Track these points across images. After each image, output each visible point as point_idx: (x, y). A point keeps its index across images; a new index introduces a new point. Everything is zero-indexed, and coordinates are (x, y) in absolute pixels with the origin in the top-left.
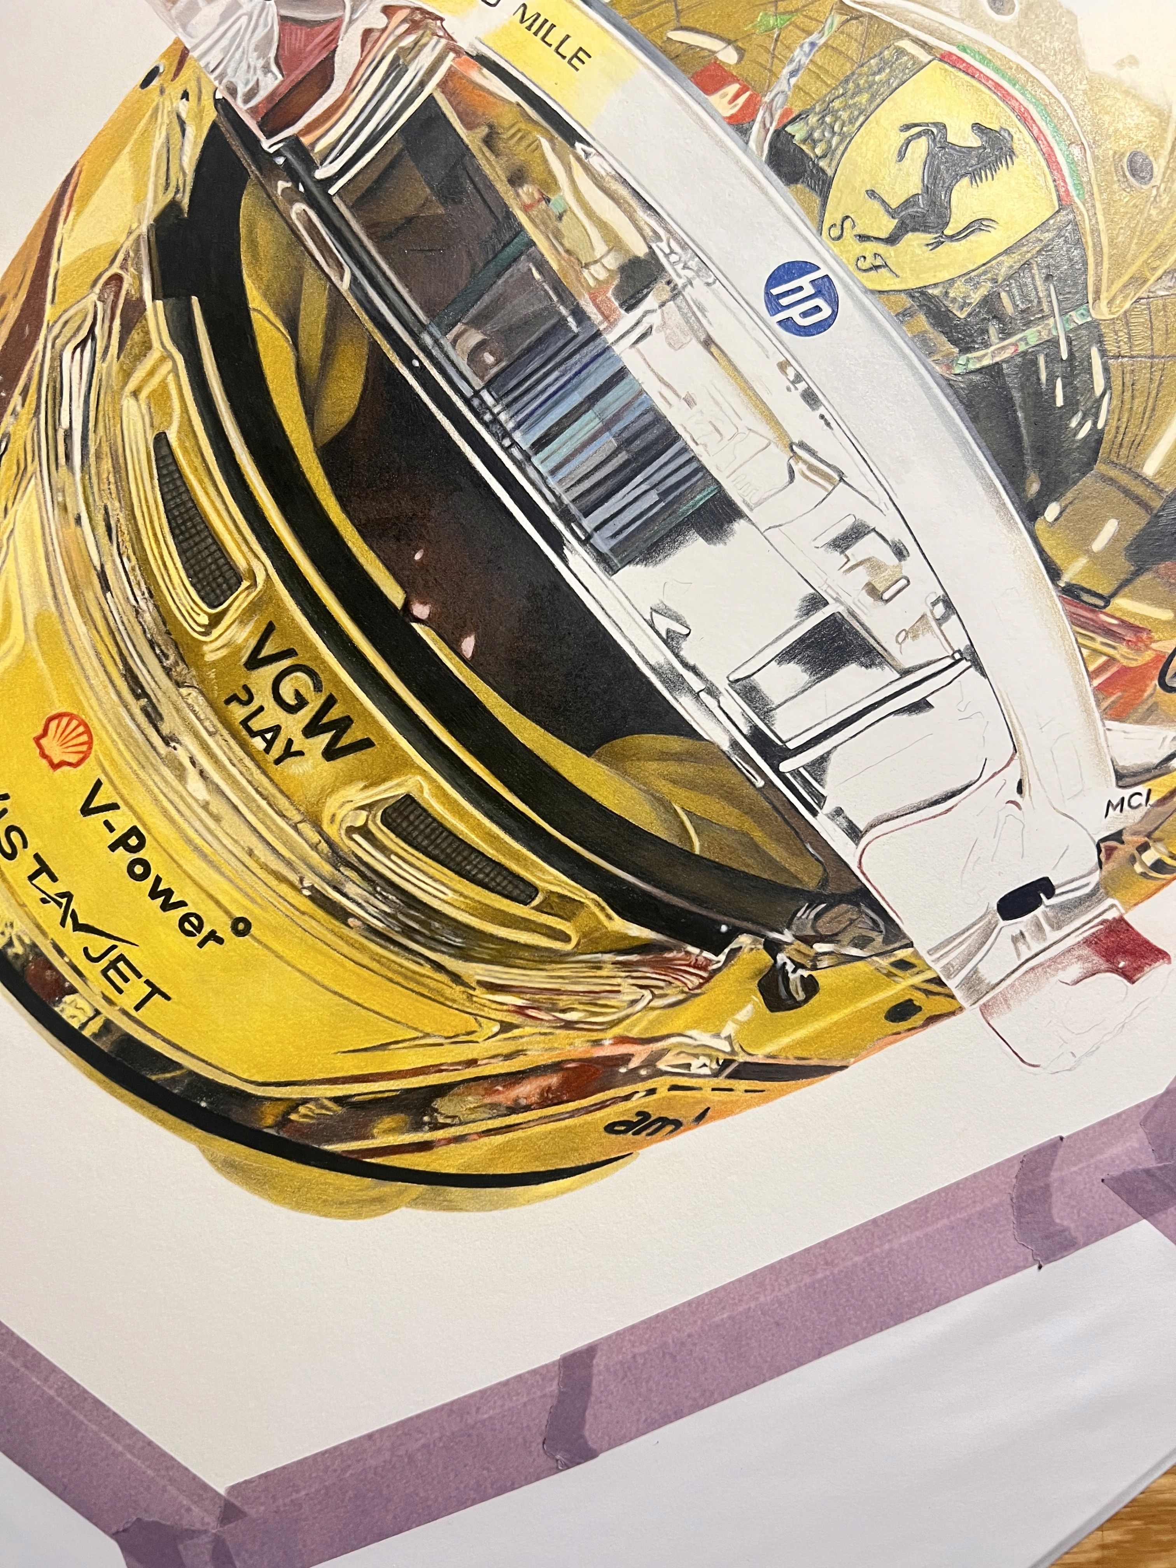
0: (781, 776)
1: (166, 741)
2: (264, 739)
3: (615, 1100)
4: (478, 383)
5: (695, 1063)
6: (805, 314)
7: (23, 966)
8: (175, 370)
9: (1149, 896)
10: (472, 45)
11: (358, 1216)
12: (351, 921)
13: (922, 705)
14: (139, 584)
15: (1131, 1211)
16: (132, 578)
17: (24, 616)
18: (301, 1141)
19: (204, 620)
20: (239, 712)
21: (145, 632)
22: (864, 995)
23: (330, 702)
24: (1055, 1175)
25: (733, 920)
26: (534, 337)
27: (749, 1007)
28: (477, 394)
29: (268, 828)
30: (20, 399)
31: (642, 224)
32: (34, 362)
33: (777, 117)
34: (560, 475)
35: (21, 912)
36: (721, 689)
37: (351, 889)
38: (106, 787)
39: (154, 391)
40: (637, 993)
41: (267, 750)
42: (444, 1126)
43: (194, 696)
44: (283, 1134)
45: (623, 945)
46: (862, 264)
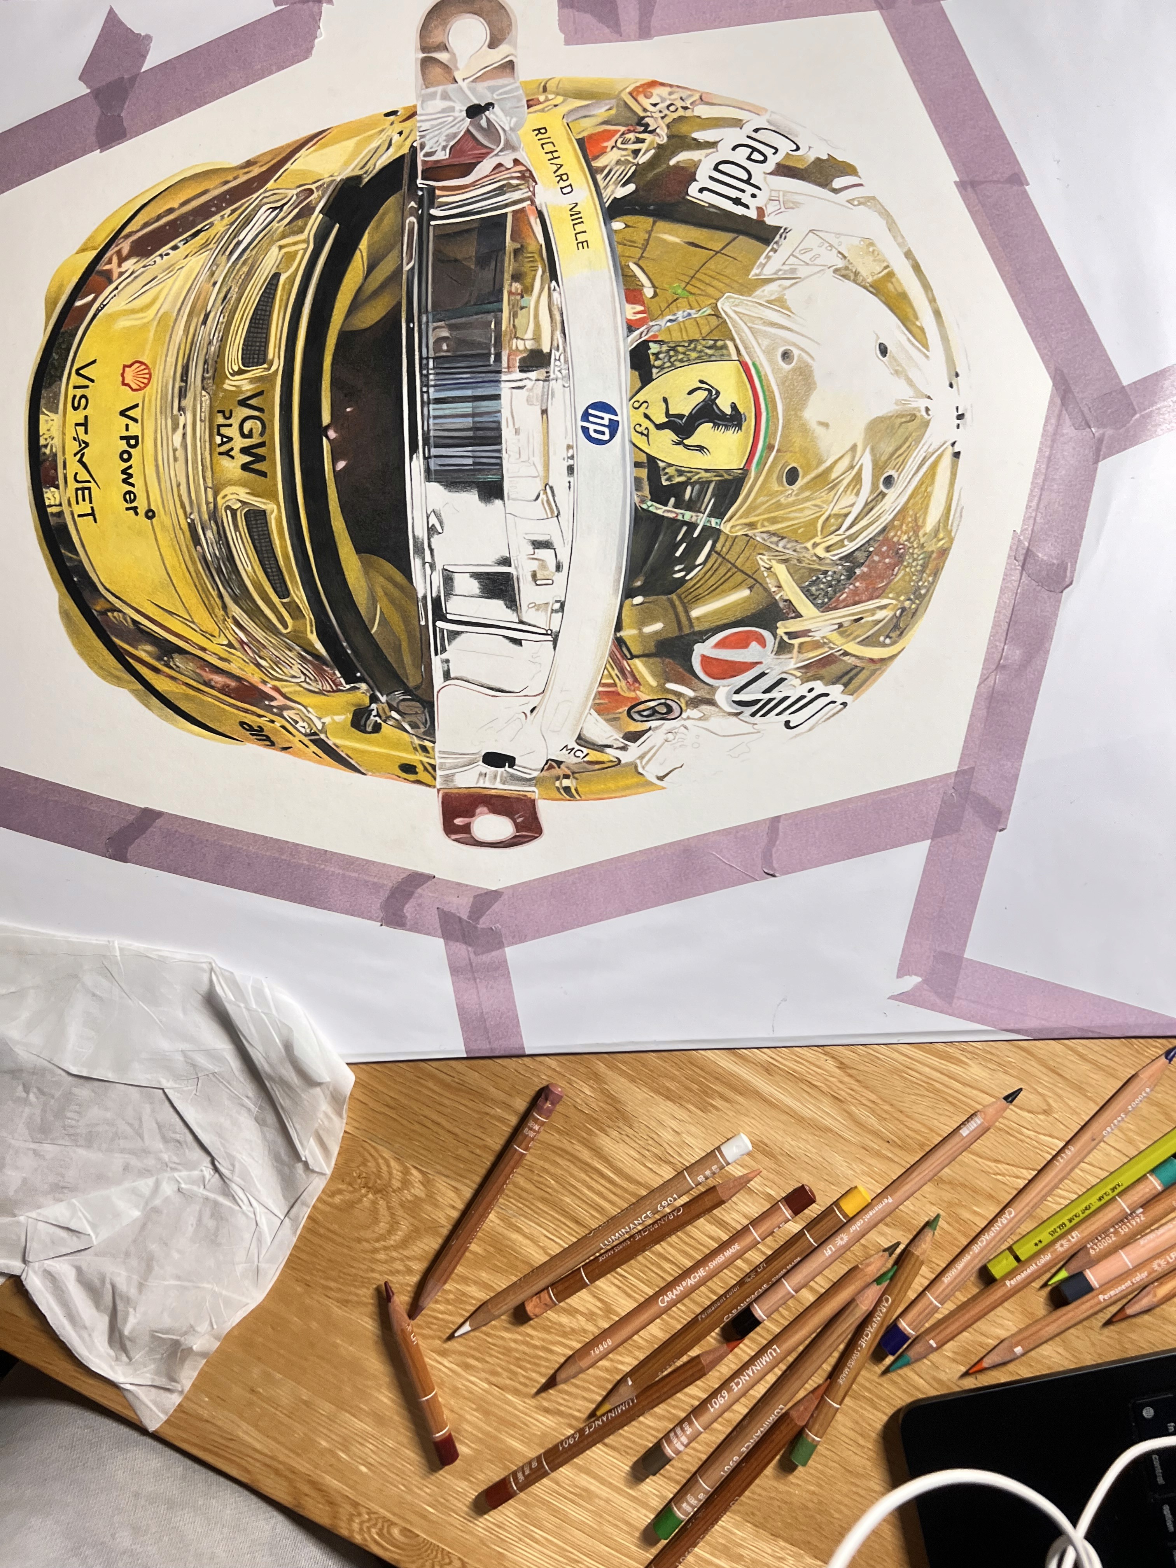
0: (434, 626)
1: (181, 409)
2: (222, 439)
3: (254, 713)
4: (432, 354)
5: (301, 723)
6: (596, 431)
7: (45, 461)
8: (306, 250)
9: (553, 800)
10: (541, 205)
11: (104, 678)
12: (199, 547)
13: (518, 642)
14: (220, 331)
15: (439, 931)
16: (219, 326)
17: (160, 308)
18: (104, 627)
19: (236, 368)
20: (220, 420)
21: (207, 354)
22: (398, 749)
23: (262, 445)
24: (419, 890)
25: (365, 674)
26: (471, 352)
27: (343, 717)
28: (428, 358)
29: (194, 480)
30: (230, 212)
31: (555, 338)
32: (248, 201)
33: (650, 334)
34: (437, 421)
35: (61, 436)
36: (437, 568)
37: (209, 534)
38: (139, 409)
39: (290, 252)
40: (298, 674)
41: (220, 445)
42: (171, 668)
43: (206, 398)
44: (99, 618)
45: (309, 649)
46: (637, 428)
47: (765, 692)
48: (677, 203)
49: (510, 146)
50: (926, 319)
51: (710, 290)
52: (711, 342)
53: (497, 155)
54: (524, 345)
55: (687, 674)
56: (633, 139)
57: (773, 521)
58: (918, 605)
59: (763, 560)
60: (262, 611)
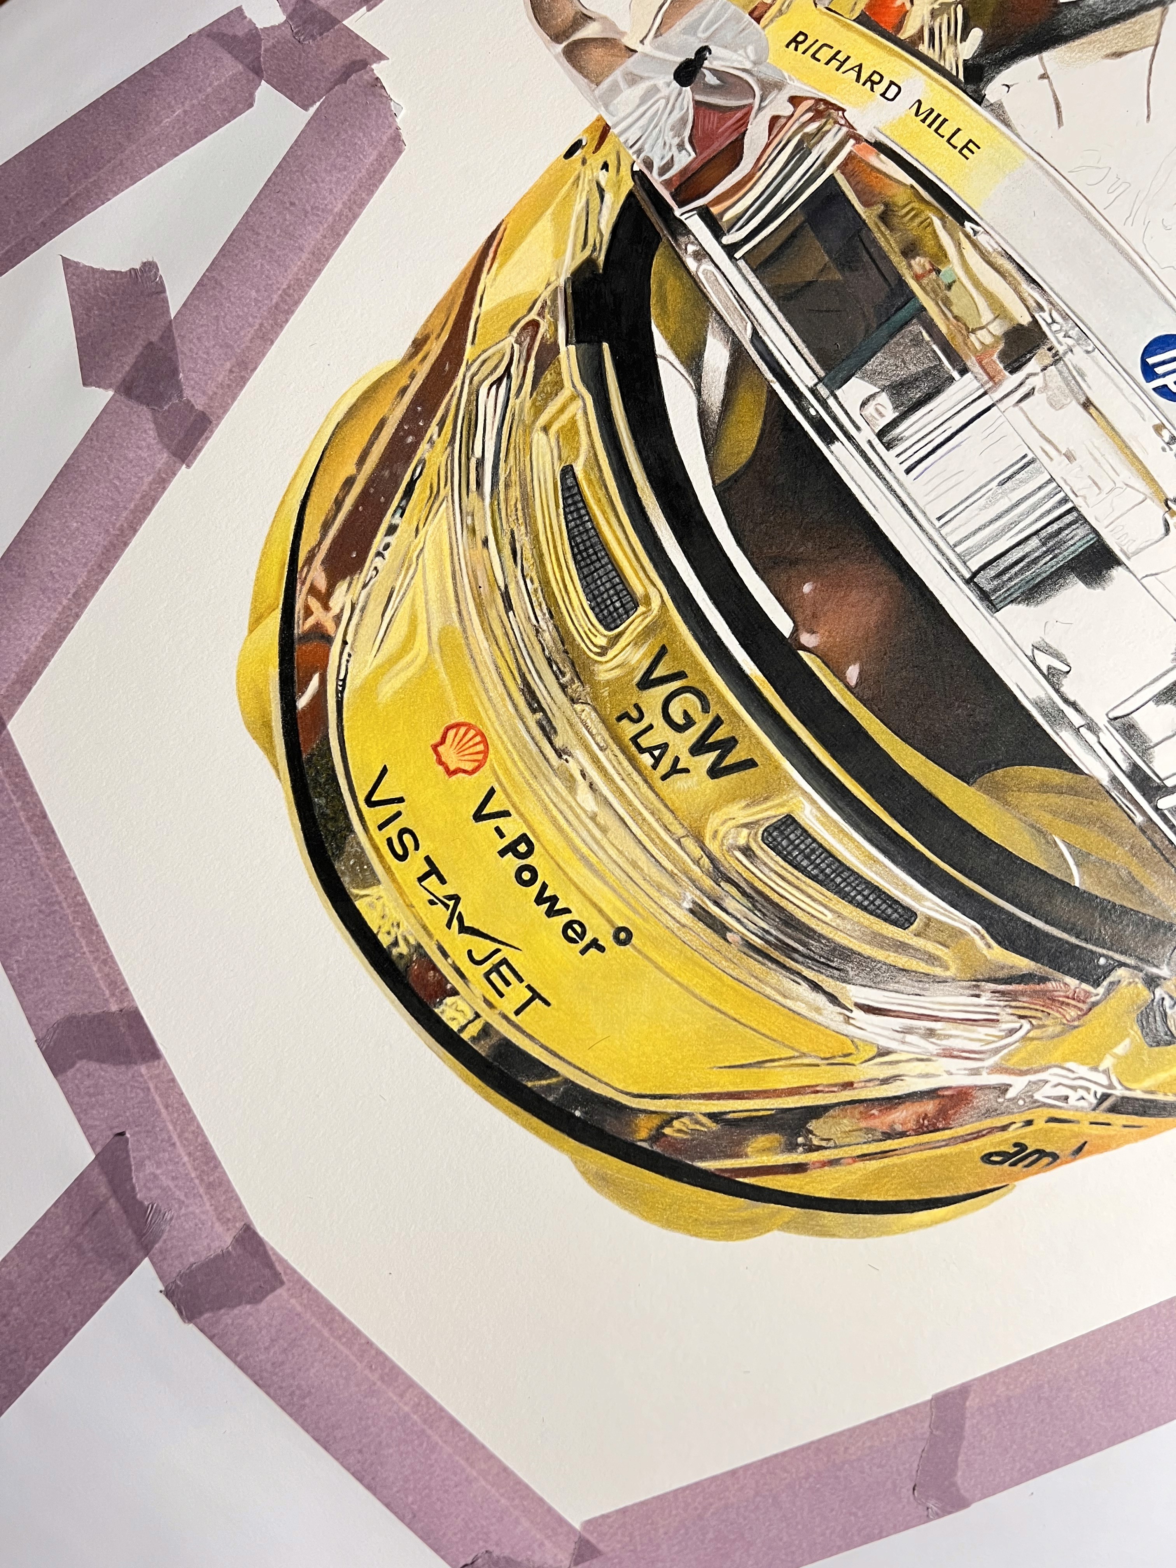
0: (1159, 812)
1: (559, 753)
2: (652, 755)
3: (991, 1131)
5: (1073, 1096)
7: (407, 966)
8: (583, 408)
10: (871, 134)
11: (728, 1237)
12: (729, 935)
14: (540, 605)
16: (534, 599)
17: (429, 629)
18: (674, 1157)
19: (601, 641)
20: (629, 729)
21: (544, 650)
23: (717, 722)
25: (1111, 954)
27: (1127, 1041)
29: (652, 840)
30: (437, 429)
31: (1025, 295)
32: (452, 396)
35: (409, 913)
36: (1101, 725)
37: (732, 906)
38: (499, 795)
39: (563, 426)
40: (1015, 1023)
41: (654, 767)
42: (819, 1148)
43: (587, 712)
44: (656, 1148)
45: (1002, 974)
48: (1055, 15)
49: (770, 87)
54: (990, 333)
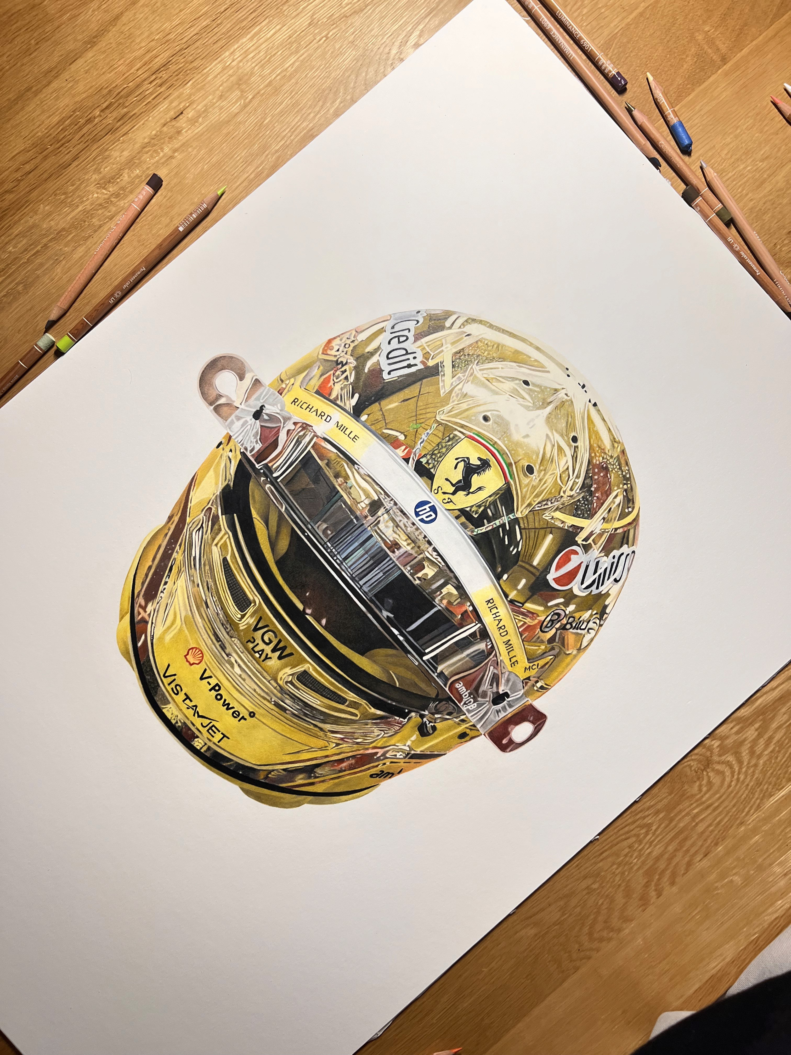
0: (423, 661)
1: (228, 656)
2: (259, 654)
3: (373, 767)
4: (326, 540)
5: (398, 754)
6: (427, 517)
7: (182, 730)
8: (229, 537)
9: (539, 697)
10: (322, 435)
11: (290, 807)
12: (287, 712)
14: (218, 605)
16: (216, 603)
17: (181, 616)
18: (272, 783)
19: (239, 616)
20: (251, 645)
21: (220, 620)
22: (451, 731)
23: (280, 641)
25: (409, 708)
26: (343, 526)
27: (415, 736)
28: (325, 543)
29: (260, 682)
30: (179, 547)
31: (376, 490)
32: (183, 535)
33: (417, 456)
34: (352, 568)
35: (180, 712)
37: (287, 701)
38: (208, 671)
39: (222, 544)
40: (379, 732)
41: (260, 657)
42: (318, 777)
43: (236, 641)
44: (267, 781)
45: (375, 717)
46: (445, 501)
47: (594, 574)
48: (383, 387)
49: (286, 419)
50: (535, 355)
51: (428, 416)
52: (447, 438)
53: (283, 427)
54: (364, 504)
55: (554, 593)
56: (340, 373)
57: (537, 496)
58: (630, 483)
59: (547, 516)
60: (340, 718)
